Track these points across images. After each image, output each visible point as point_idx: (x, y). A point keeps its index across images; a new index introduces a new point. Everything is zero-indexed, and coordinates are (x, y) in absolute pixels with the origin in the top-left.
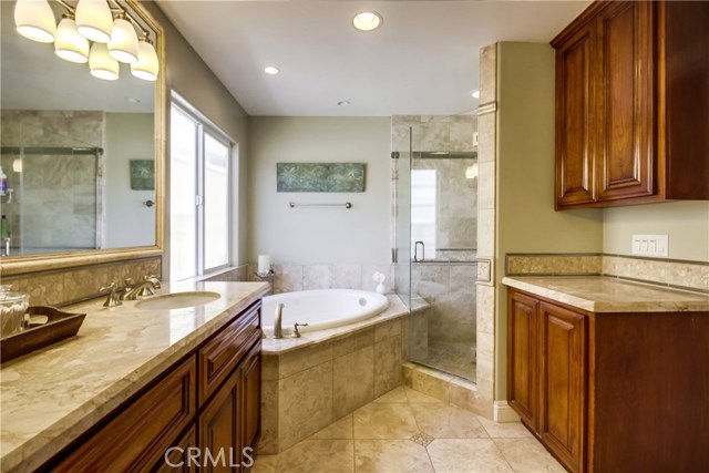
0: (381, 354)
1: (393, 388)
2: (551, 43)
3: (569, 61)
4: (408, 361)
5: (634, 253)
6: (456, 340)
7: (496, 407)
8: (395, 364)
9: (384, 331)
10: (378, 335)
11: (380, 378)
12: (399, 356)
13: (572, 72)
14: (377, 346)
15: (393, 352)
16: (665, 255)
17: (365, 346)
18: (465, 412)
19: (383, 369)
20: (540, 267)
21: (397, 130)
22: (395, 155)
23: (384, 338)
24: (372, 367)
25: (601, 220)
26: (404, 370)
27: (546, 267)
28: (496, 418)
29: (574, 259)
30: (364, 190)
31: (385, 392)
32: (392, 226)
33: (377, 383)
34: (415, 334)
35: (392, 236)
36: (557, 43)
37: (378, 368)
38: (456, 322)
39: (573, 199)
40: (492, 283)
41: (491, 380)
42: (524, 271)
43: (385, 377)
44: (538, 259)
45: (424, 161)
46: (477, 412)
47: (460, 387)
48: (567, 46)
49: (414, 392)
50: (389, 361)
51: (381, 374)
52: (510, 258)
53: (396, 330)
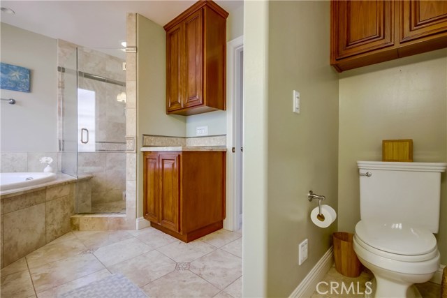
0: (52, 210)
1: (63, 233)
2: (164, 27)
3: (172, 38)
4: (76, 214)
5: (198, 135)
6: (111, 201)
7: (137, 221)
8: (65, 217)
9: (55, 192)
10: (49, 195)
11: (50, 228)
12: (68, 211)
13: (173, 45)
14: (49, 204)
15: (63, 208)
16: (207, 134)
17: (36, 203)
18: (119, 231)
19: (54, 220)
20: (160, 142)
21: (63, 51)
22: (62, 69)
23: (55, 198)
24: (44, 219)
25: (185, 121)
26: (72, 220)
27: (162, 143)
28: (137, 228)
29: (175, 139)
30: (29, 91)
31: (56, 238)
32: (59, 122)
33: (48, 232)
34: (81, 195)
35: (59, 130)
36: (167, 28)
37: (50, 220)
38: (112, 189)
39: (174, 107)
40: (135, 151)
41: (135, 207)
42: (152, 144)
43: (56, 227)
44: (159, 138)
45: (87, 80)
46: (126, 229)
47: (115, 218)
48: (171, 30)
49: (81, 232)
50: (59, 215)
51: (52, 224)
52: (145, 137)
53: (66, 191)
